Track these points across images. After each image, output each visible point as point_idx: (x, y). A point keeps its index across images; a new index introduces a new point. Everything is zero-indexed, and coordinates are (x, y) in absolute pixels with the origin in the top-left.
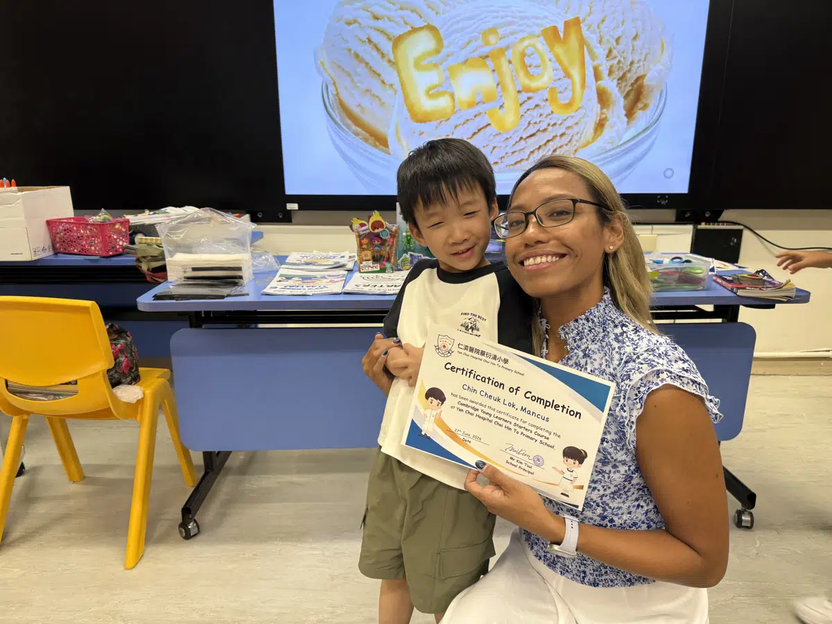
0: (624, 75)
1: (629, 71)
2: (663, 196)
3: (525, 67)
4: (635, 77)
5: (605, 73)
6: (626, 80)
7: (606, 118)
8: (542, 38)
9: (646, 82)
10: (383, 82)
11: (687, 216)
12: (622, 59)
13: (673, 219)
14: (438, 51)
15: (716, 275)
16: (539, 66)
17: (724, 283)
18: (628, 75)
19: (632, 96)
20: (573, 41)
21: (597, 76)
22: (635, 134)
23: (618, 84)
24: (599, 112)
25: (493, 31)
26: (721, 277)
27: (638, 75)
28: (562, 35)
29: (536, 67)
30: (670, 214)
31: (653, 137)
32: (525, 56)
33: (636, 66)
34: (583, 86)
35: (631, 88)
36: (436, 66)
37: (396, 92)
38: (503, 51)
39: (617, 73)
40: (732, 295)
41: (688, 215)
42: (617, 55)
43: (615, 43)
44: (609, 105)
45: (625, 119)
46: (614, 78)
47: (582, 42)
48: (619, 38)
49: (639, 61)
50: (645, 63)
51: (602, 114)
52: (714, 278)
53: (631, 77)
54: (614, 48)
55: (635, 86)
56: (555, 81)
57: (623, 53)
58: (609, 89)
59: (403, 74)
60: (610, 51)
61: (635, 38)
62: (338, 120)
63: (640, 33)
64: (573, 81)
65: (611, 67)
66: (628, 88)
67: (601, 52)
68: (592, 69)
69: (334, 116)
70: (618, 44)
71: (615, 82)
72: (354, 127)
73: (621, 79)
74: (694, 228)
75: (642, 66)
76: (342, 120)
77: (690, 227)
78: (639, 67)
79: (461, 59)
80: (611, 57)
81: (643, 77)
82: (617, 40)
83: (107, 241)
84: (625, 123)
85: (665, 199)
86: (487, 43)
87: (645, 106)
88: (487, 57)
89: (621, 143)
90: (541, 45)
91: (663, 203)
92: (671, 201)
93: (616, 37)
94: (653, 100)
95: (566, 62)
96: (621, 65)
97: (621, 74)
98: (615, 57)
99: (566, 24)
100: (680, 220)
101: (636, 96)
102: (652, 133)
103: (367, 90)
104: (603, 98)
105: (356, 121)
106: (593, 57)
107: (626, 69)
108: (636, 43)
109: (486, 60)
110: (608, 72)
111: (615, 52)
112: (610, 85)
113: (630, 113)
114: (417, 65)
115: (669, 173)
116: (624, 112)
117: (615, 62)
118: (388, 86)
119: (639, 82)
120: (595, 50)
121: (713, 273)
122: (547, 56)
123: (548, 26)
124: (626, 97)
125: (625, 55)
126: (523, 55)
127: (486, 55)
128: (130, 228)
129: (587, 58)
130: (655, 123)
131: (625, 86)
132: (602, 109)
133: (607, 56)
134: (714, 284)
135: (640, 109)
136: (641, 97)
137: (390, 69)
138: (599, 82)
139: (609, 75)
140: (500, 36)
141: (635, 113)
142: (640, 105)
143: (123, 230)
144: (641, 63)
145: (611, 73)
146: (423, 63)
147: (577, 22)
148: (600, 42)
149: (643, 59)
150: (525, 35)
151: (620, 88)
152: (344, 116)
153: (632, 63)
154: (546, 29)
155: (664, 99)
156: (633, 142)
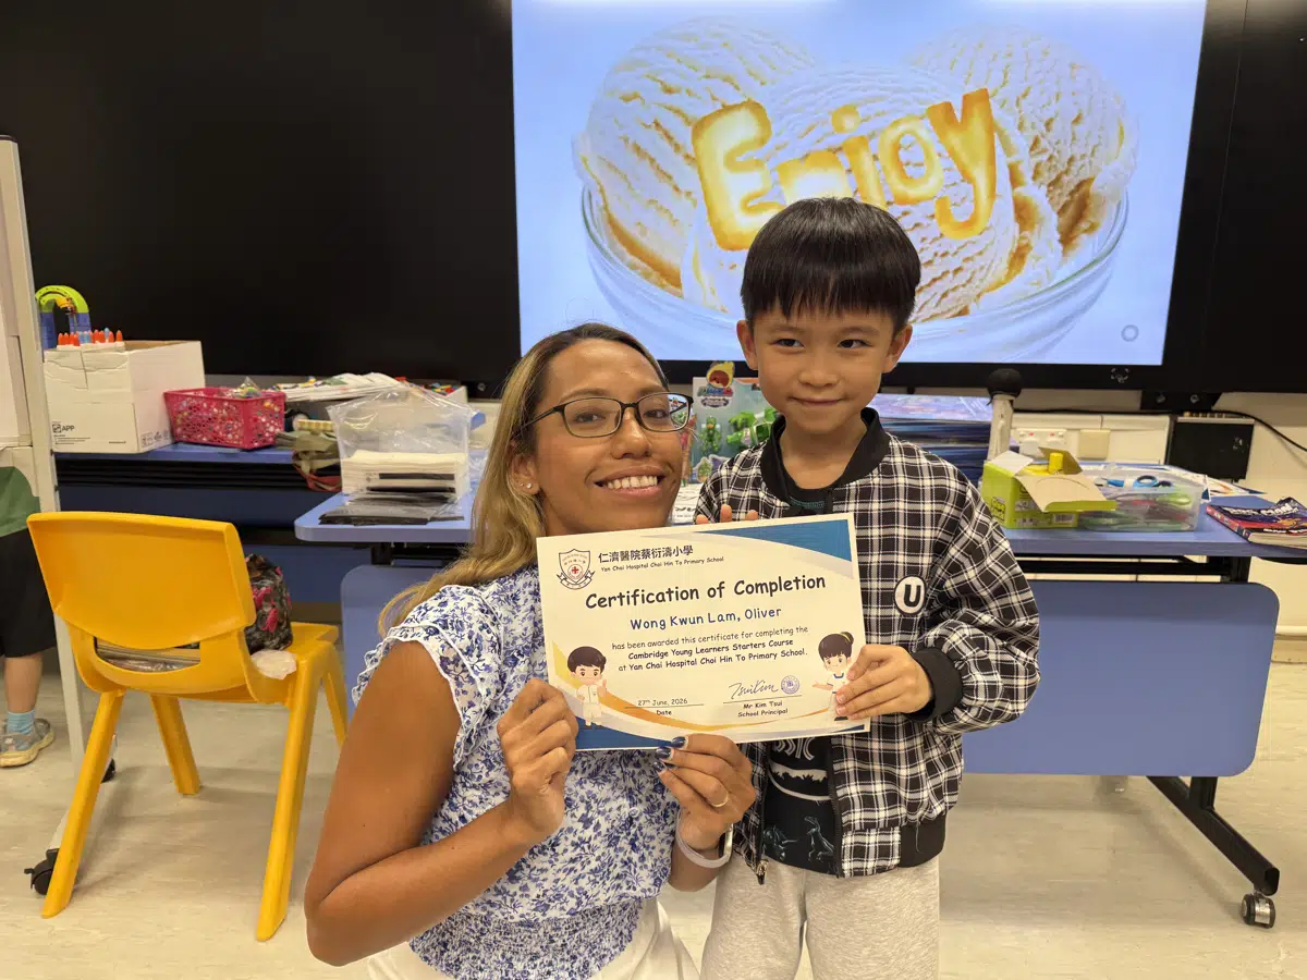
0: (1058, 179)
1: (1066, 172)
2: (1120, 369)
3: (900, 166)
4: (1076, 182)
5: (1027, 176)
6: (1061, 188)
7: (1027, 245)
8: (927, 122)
9: (1094, 188)
10: (676, 189)
11: (1159, 401)
12: (1056, 154)
13: (1137, 405)
14: (763, 141)
15: (1211, 506)
16: (921, 165)
17: (1226, 519)
18: (1065, 178)
19: (1071, 211)
20: (977, 126)
21: (1015, 181)
22: (1076, 270)
23: (1049, 191)
24: (1017, 236)
25: (849, 110)
26: (1220, 509)
27: (1082, 178)
28: (958, 114)
29: (916, 165)
30: (1133, 398)
31: (1105, 276)
32: (899, 147)
33: (1079, 163)
34: (992, 194)
35: (1069, 198)
36: (758, 164)
37: (695, 203)
38: (864, 141)
39: (1046, 175)
40: (1241, 541)
41: (1161, 400)
42: (1048, 147)
43: (1044, 128)
44: (1032, 226)
45: (1060, 247)
46: (1042, 184)
47: (991, 127)
48: (1051, 120)
49: (1083, 156)
50: (1092, 159)
51: (1021, 238)
52: (1209, 510)
53: (1070, 182)
54: (1043, 136)
55: (1076, 195)
56: (946, 186)
57: (1057, 143)
58: (1034, 201)
59: (707, 176)
60: (1036, 142)
61: (1077, 120)
62: (605, 246)
63: (1085, 114)
64: (975, 187)
65: (1038, 165)
66: (1065, 199)
67: (1021, 142)
68: (1007, 170)
69: (600, 241)
70: (1048, 130)
71: (1044, 189)
72: (630, 258)
73: (1055, 183)
74: (1171, 419)
75: (1088, 165)
76: (612, 247)
77: (1165, 420)
78: (1083, 166)
79: (799, 153)
80: (1037, 150)
81: (1089, 181)
82: (1048, 125)
83: (252, 427)
84: (1061, 254)
85: (1125, 374)
86: (841, 129)
87: (1093, 228)
88: (840, 149)
89: (1052, 284)
90: (925, 131)
91: (1120, 380)
92: (1133, 376)
93: (1046, 119)
94: (1105, 219)
95: (965, 158)
96: (1054, 163)
97: (1054, 177)
98: (1045, 151)
99: (965, 97)
100: (1149, 408)
101: (1078, 212)
102: (1101, 271)
103: (651, 201)
104: (1023, 213)
105: (633, 247)
106: (1008, 150)
107: (1061, 168)
108: (1078, 128)
109: (838, 155)
110: (1031, 174)
111: (1043, 143)
112: (1036, 193)
113: (1067, 238)
114: (731, 162)
115: (1130, 333)
116: (1057, 236)
117: (1045, 157)
118: (683, 196)
119: (1084, 189)
120: (1013, 140)
121: (1207, 501)
122: (936, 148)
123: (939, 102)
124: (1061, 212)
125: (1060, 146)
126: (897, 147)
127: (837, 146)
128: (286, 406)
129: (999, 150)
130: (1109, 252)
131: (1060, 195)
132: (1021, 230)
133: (1032, 149)
134: (1208, 519)
135: (1086, 231)
136: (1085, 213)
137: (689, 168)
138: (1019, 189)
139: (1034, 178)
140: (861, 117)
141: (1075, 238)
142: (1084, 225)
143: (276, 409)
144: (1087, 160)
145: (1036, 174)
146: (739, 159)
147: (984, 96)
148: (1020, 127)
149: (1089, 153)
150: (899, 116)
151: (1051, 198)
152: (615, 239)
153: (1071, 160)
154: (934, 107)
155: (1123, 217)
156: (1071, 284)
